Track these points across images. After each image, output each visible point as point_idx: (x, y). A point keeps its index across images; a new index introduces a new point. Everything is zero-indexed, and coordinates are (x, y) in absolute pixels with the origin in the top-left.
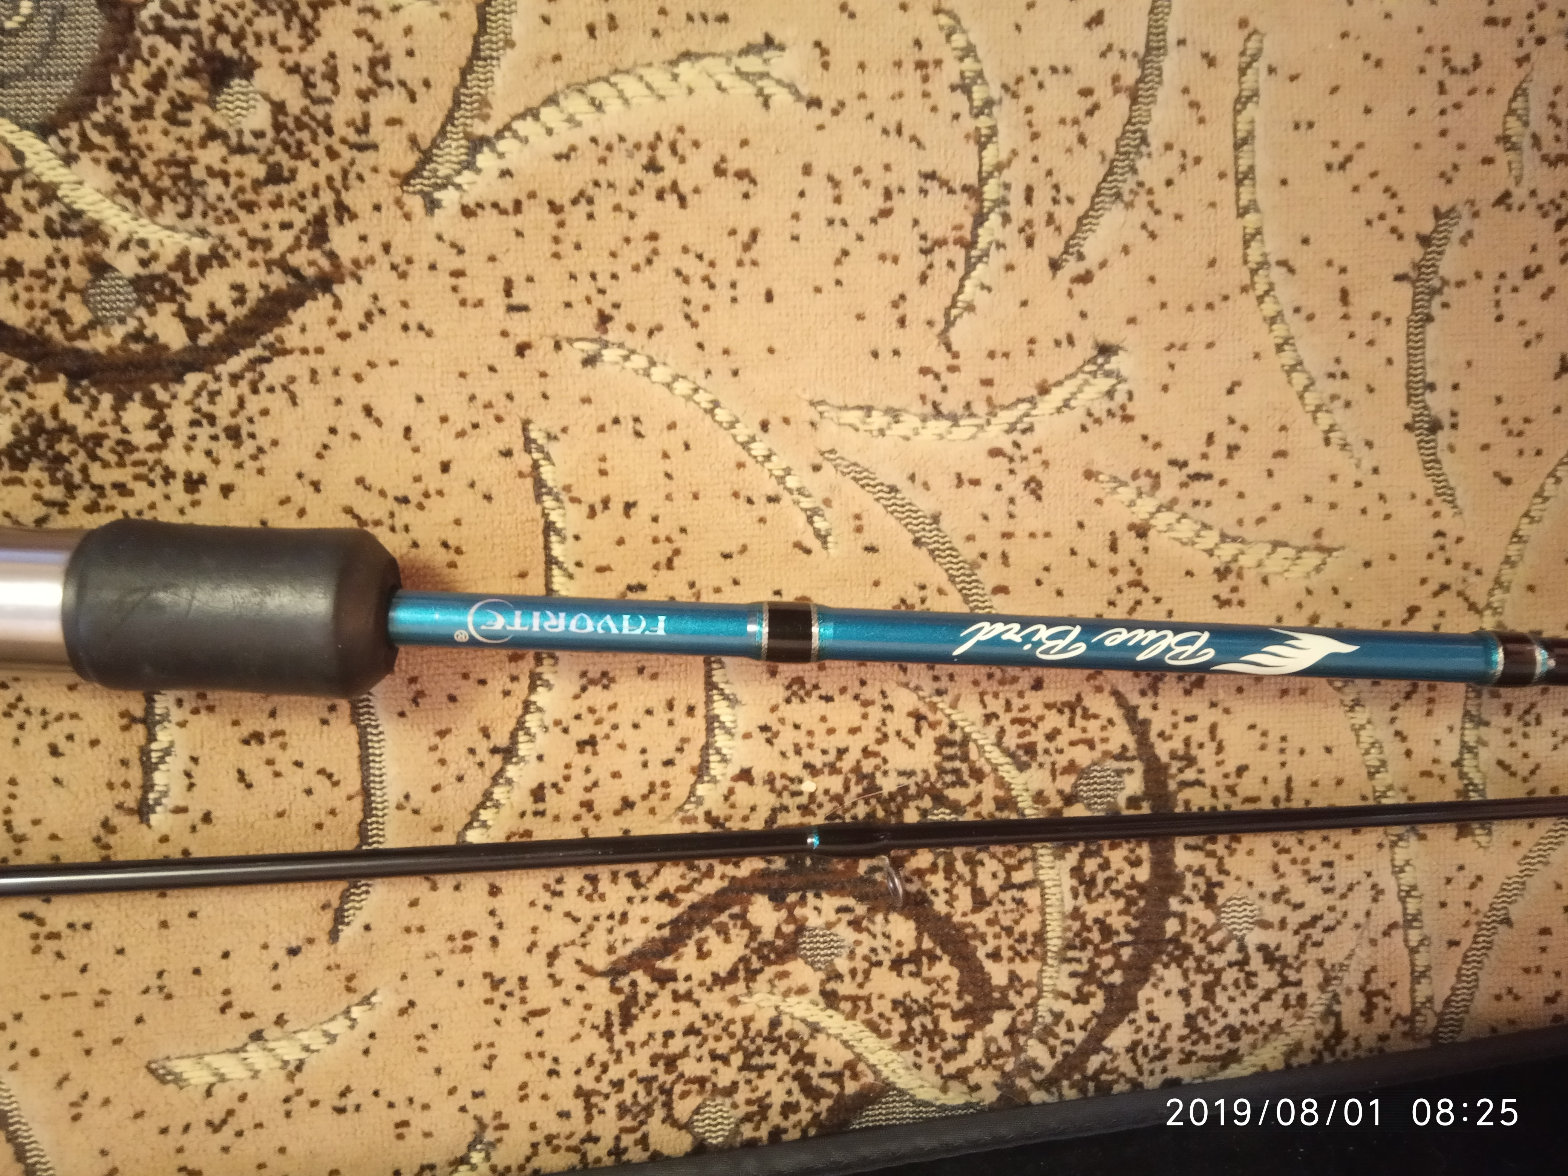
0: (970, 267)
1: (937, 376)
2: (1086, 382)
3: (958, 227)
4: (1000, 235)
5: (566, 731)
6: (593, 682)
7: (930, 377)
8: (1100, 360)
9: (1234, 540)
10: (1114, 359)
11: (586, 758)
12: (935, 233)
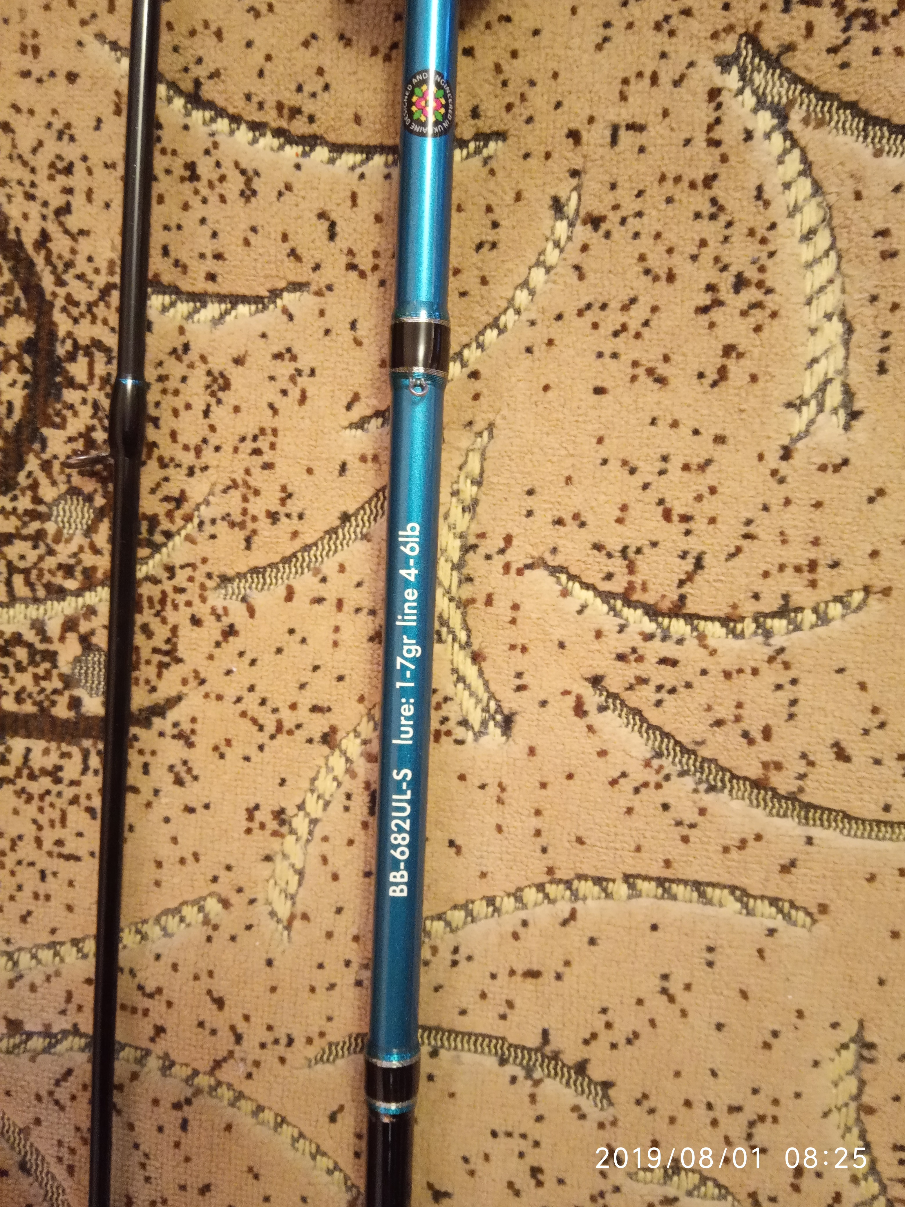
0: (606, 596)
1: (502, 551)
2: (478, 701)
3: (644, 588)
4: (633, 629)
5: (207, 152)
6: (248, 182)
7: (502, 545)
8: (499, 717)
9: (311, 833)
10: (498, 731)
11: (179, 171)
12: (641, 562)
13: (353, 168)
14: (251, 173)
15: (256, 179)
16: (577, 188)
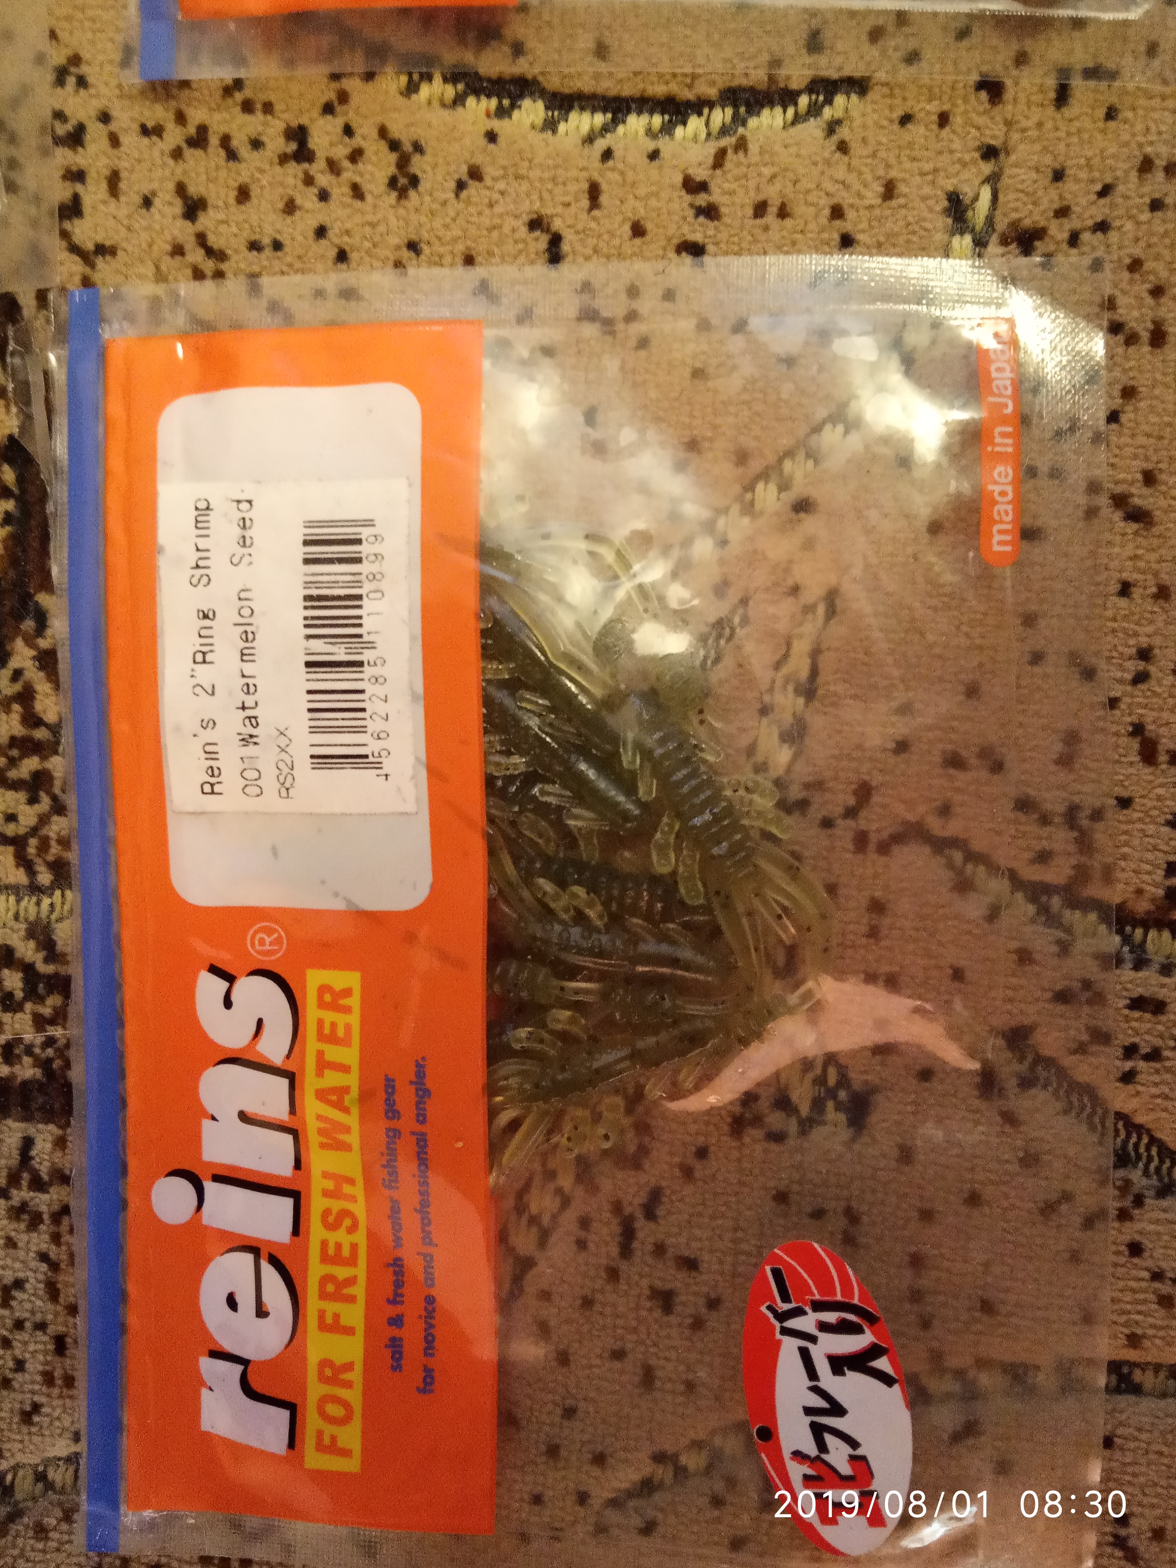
13: (590, 139)
14: (408, 147)
15: (416, 159)
16: (993, 180)
